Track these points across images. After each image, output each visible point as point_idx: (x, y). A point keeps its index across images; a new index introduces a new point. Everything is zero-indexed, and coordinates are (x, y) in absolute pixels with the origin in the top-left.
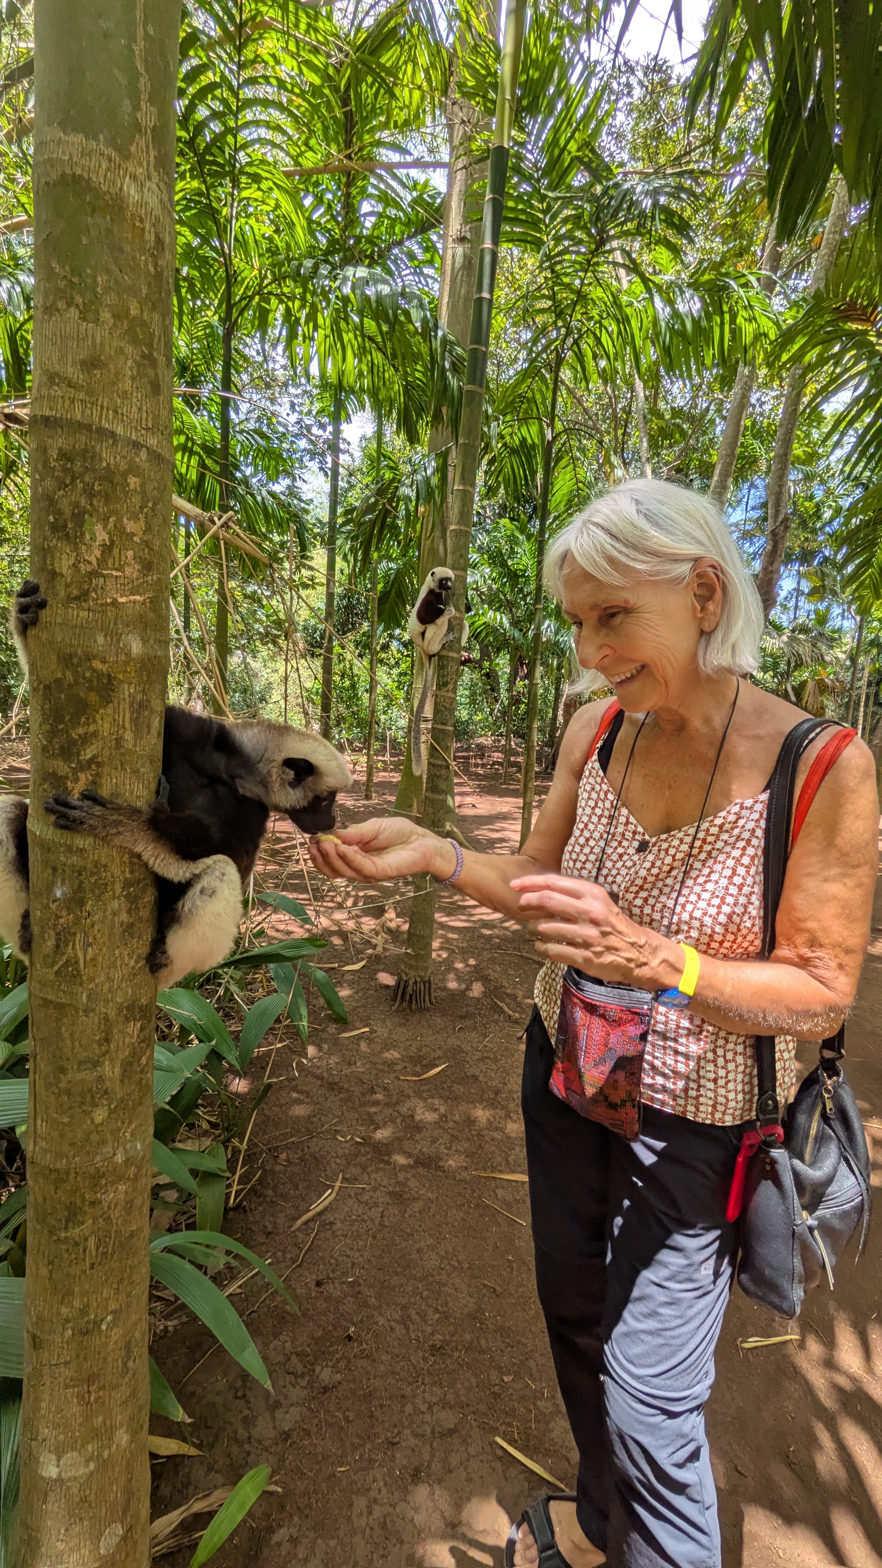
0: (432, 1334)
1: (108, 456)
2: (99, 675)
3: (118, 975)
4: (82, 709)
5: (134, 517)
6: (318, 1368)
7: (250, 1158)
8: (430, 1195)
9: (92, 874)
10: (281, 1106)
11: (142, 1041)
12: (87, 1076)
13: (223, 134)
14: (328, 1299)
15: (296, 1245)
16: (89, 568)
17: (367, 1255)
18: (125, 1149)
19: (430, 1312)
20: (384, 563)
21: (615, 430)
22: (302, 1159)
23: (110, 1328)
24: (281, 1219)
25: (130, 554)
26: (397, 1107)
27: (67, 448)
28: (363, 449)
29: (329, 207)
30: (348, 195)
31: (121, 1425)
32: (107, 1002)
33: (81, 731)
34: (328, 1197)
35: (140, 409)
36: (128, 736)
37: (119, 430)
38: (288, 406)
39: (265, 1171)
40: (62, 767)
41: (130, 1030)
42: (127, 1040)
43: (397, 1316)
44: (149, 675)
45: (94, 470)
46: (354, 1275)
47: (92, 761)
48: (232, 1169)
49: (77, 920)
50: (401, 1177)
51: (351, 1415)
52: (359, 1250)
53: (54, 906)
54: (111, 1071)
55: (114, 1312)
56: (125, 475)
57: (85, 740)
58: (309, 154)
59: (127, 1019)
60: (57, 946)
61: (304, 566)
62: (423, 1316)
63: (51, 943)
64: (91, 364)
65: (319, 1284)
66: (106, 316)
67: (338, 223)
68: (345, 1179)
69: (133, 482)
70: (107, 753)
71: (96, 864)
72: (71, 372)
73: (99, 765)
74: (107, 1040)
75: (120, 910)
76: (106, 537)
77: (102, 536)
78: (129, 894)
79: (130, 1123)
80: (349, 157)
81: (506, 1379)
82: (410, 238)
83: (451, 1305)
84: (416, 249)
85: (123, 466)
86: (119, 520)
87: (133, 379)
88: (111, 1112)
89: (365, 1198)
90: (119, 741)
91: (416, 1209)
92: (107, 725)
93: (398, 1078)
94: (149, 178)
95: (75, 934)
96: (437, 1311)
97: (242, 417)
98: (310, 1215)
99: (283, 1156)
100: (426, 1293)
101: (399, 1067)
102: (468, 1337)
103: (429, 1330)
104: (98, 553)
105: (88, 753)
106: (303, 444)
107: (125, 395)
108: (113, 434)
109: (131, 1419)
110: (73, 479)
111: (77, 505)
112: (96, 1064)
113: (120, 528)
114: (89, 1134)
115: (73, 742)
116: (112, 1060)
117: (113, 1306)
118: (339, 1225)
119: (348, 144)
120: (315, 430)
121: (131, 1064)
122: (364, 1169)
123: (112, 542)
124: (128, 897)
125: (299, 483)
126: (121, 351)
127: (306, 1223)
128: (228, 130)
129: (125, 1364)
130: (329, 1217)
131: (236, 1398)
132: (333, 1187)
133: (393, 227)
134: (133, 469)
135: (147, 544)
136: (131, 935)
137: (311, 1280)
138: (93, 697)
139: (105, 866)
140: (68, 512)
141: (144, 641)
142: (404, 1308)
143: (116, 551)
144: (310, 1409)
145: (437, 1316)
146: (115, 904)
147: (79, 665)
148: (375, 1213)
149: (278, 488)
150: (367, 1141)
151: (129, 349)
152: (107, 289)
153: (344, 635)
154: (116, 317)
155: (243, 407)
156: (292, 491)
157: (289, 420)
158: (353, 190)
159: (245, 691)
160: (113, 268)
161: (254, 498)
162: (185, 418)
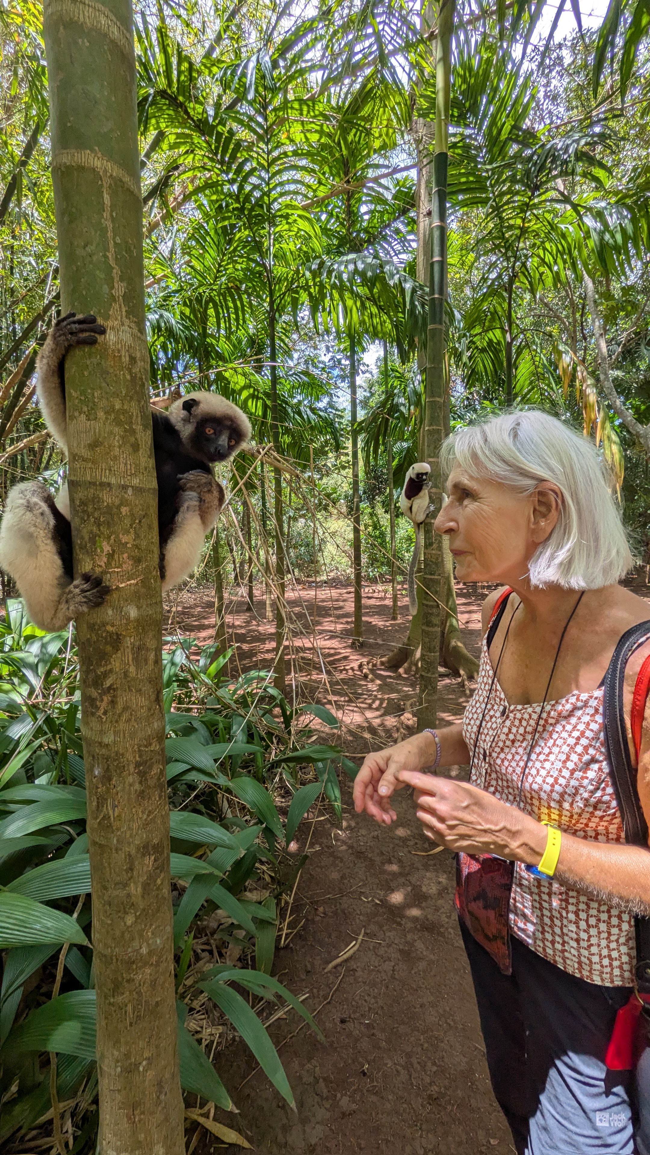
0: (430, 1084)
1: (107, 498)
2: (111, 634)
3: (135, 826)
4: (103, 657)
5: (127, 532)
6: (339, 1095)
7: (297, 908)
8: (432, 957)
9: (115, 760)
10: (321, 868)
11: (157, 868)
12: (121, 893)
13: (262, 197)
14: (349, 1035)
15: (328, 985)
16: (100, 570)
17: (381, 1003)
18: (148, 944)
19: (429, 1064)
20: (398, 444)
21: (574, 313)
22: (335, 913)
23: (146, 1070)
24: (317, 962)
25: (125, 556)
26: (410, 878)
27: (84, 498)
28: (379, 367)
29: (338, 217)
30: (349, 206)
31: (159, 1142)
32: (129, 844)
33: (102, 670)
34: (352, 948)
35: (126, 464)
36: (132, 669)
37: (113, 481)
38: (324, 349)
39: (307, 920)
40: (94, 693)
41: (147, 862)
42: (145, 869)
43: (402, 1061)
44: (143, 629)
45: (99, 509)
46: (370, 1019)
47: (109, 688)
48: (283, 917)
49: (108, 790)
50: (409, 937)
51: (363, 1143)
52: (375, 997)
53: (94, 780)
54: (135, 890)
55: (148, 1059)
56: (118, 507)
57: (106, 675)
58: (322, 188)
59: (144, 855)
60: (98, 806)
61: (343, 454)
62: (424, 1067)
63: (95, 804)
64: (94, 445)
65: (343, 1021)
66: (101, 414)
67: (344, 226)
68: (366, 934)
69: (124, 510)
70: (119, 681)
71: (117, 753)
72: (84, 452)
73: (114, 690)
74: (132, 869)
75: (134, 782)
76: (109, 549)
77: (107, 548)
78: (140, 771)
79: (151, 925)
80: (348, 182)
81: (492, 1141)
82: (395, 220)
83: (446, 1060)
84: (401, 227)
85: (117, 502)
86: (117, 536)
87: (120, 447)
88: (137, 918)
89: (381, 951)
90: (126, 674)
91: (420, 968)
92: (118, 665)
93: (410, 852)
94: (123, 325)
95: (106, 800)
96: (434, 1064)
97: (295, 362)
98: (339, 960)
99: (321, 909)
100: (426, 1045)
101: (411, 843)
102: (460, 1093)
103: (428, 1080)
104: (105, 560)
105: (108, 683)
106: (336, 372)
107: (115, 458)
108: (109, 484)
109: (166, 1137)
110: (88, 516)
111: (91, 532)
112: (126, 885)
113: (118, 541)
114: (123, 933)
115: (98, 677)
116: (135, 883)
117: (146, 1055)
118: (359, 973)
119: (346, 174)
121: (149, 884)
122: (381, 927)
123: (114, 551)
124: (139, 773)
125: (335, 399)
126: (111, 433)
127: (335, 967)
128: (264, 194)
129: (158, 1097)
130: (353, 965)
131: (279, 1107)
132: (356, 940)
133: (382, 216)
134: (124, 502)
135: (137, 546)
136: (143, 798)
137: (337, 1017)
138: (109, 648)
139: (123, 755)
140: (87, 538)
141: (139, 608)
142: (409, 1055)
143: (116, 556)
144: (331, 1129)
145: (435, 1069)
146: (130, 779)
147: (99, 629)
148: (388, 966)
149: (321, 405)
150: (385, 903)
151: (116, 430)
152: (101, 398)
153: (373, 498)
154: (107, 413)
155: (296, 355)
156: (331, 404)
157: (326, 358)
158: (353, 202)
159: (308, 545)
160: (104, 385)
161: (302, 418)
162: (251, 377)
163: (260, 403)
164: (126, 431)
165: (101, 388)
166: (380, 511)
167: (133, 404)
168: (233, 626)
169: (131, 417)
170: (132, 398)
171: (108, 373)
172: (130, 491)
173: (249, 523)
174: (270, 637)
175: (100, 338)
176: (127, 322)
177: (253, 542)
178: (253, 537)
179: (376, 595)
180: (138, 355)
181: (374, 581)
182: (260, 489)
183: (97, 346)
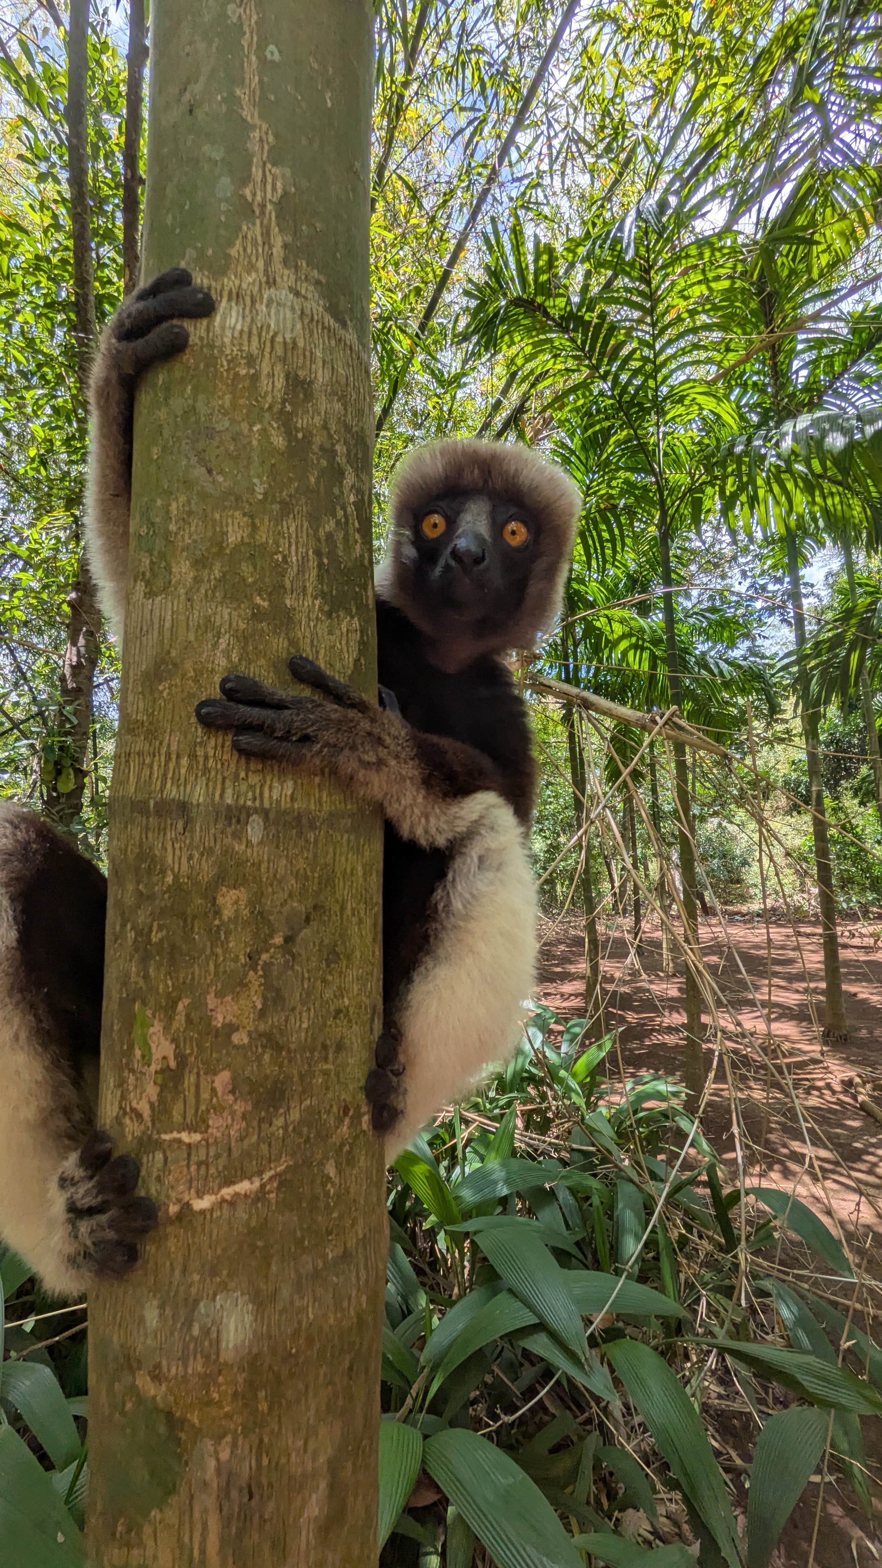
1: (176, 860)
2: (149, 1414)
5: (235, 987)
16: (137, 1129)
25: (223, 1079)
28: (831, 586)
30: (775, 365)
37: (198, 794)
38: (739, 575)
56: (210, 893)
66: (183, 569)
67: (768, 395)
69: (231, 900)
76: (171, 1050)
85: (207, 870)
86: (199, 1004)
92: (164, 1556)
94: (271, 282)
97: (694, 601)
104: (152, 1091)
106: (760, 604)
108: (184, 808)
113: (200, 1020)
119: (769, 323)
120: (771, 587)
123: (183, 1059)
125: (759, 642)
134: (230, 871)
135: (265, 1044)
143: (189, 1080)
149: (737, 653)
151: (224, 614)
152: (185, 519)
153: (837, 784)
154: (200, 563)
155: (695, 593)
156: (753, 651)
157: (742, 588)
158: (781, 357)
159: (724, 856)
160: (199, 472)
161: (711, 671)
162: (633, 623)
163: (646, 655)
164: (257, 615)
165: (187, 484)
166: (850, 803)
167: (291, 526)
168: (611, 980)
169: (280, 569)
170: (286, 509)
171: (211, 432)
172: (255, 830)
173: (633, 826)
174: (673, 1005)
175: (196, 330)
176: (286, 277)
177: (639, 851)
178: (639, 845)
179: (856, 941)
180: (321, 376)
181: (852, 917)
182: (649, 778)
183: (187, 357)
